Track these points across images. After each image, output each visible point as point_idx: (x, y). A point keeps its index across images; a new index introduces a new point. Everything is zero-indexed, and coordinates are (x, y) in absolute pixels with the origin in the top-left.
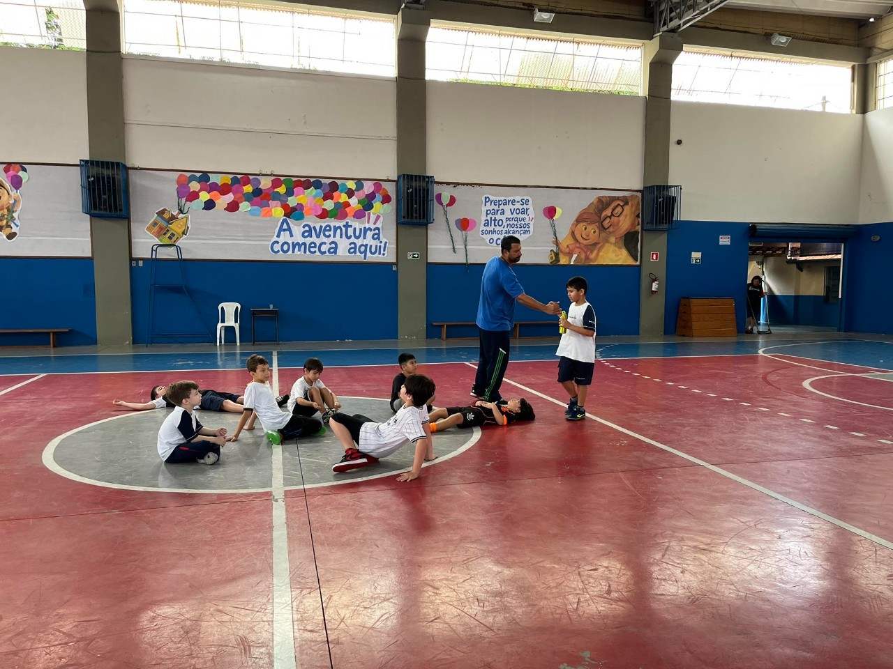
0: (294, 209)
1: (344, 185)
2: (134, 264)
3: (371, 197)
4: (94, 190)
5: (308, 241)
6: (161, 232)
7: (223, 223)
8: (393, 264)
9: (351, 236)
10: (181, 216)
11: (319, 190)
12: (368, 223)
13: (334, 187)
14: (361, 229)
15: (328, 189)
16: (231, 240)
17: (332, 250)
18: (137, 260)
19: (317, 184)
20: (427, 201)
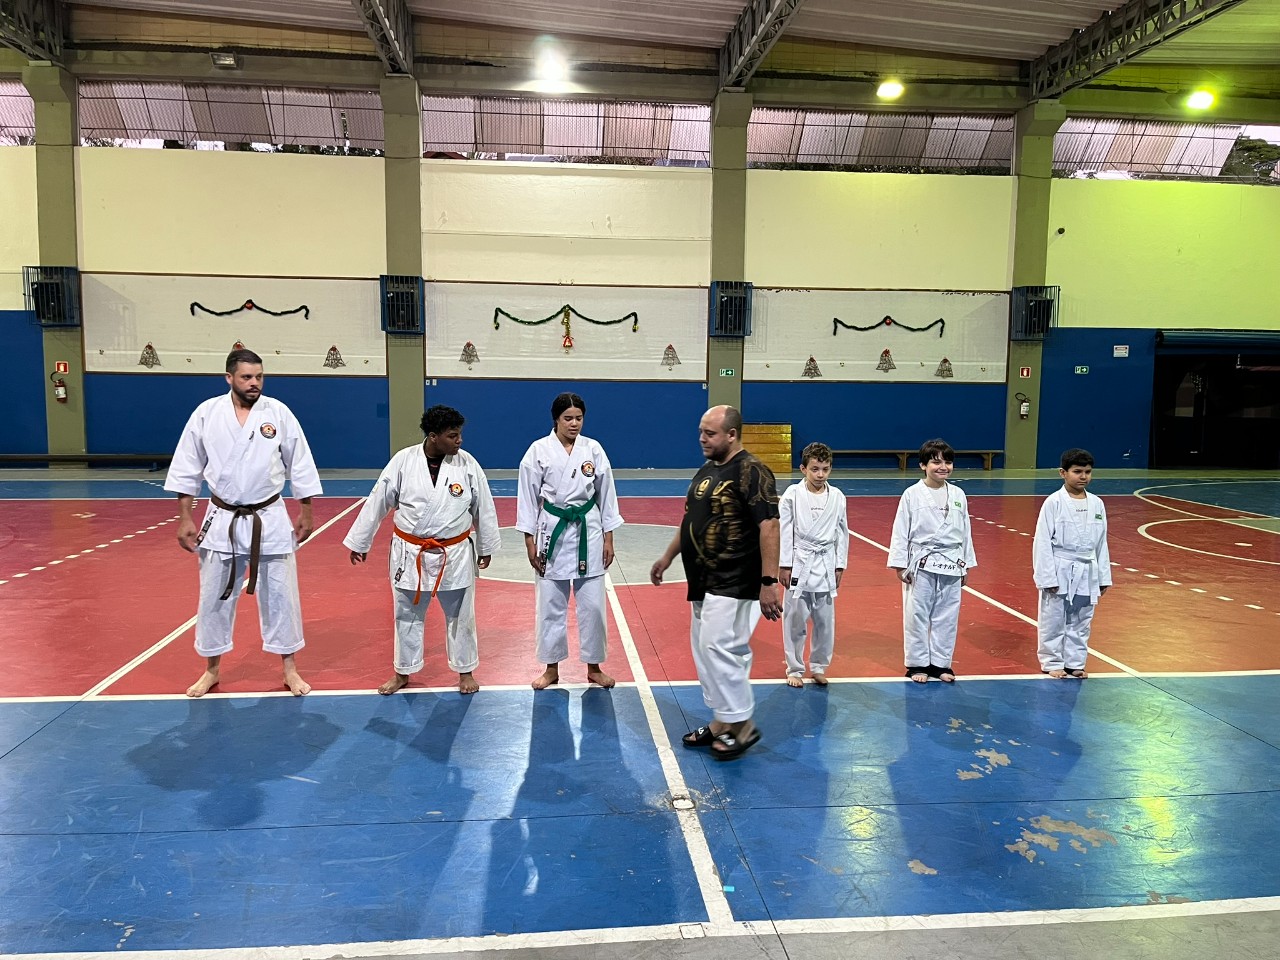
2: (428, 383)
4: (393, 306)
8: (703, 382)
16: (527, 356)
18: (431, 378)
20: (745, 311)
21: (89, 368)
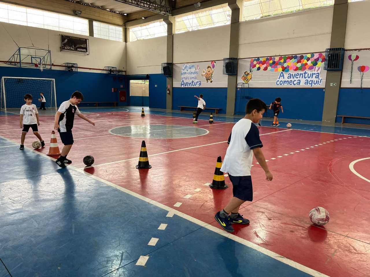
0: (286, 68)
1: (306, 56)
2: (237, 89)
3: (317, 60)
5: (289, 80)
6: (245, 79)
7: (262, 75)
8: (323, 89)
9: (306, 77)
10: (251, 73)
11: (296, 59)
12: (314, 71)
13: (302, 57)
14: (311, 74)
15: (299, 59)
16: (264, 80)
17: (298, 83)
19: (295, 57)
21: (173, 87)
